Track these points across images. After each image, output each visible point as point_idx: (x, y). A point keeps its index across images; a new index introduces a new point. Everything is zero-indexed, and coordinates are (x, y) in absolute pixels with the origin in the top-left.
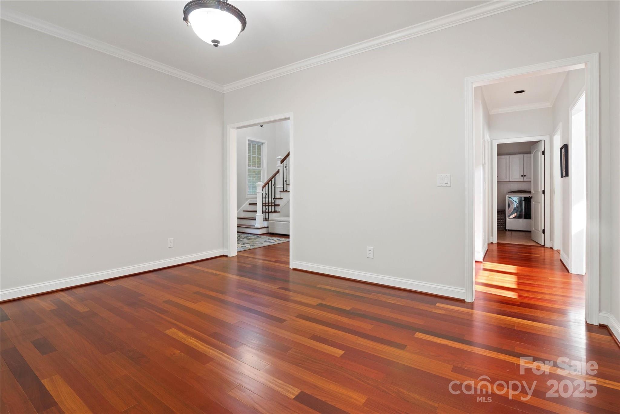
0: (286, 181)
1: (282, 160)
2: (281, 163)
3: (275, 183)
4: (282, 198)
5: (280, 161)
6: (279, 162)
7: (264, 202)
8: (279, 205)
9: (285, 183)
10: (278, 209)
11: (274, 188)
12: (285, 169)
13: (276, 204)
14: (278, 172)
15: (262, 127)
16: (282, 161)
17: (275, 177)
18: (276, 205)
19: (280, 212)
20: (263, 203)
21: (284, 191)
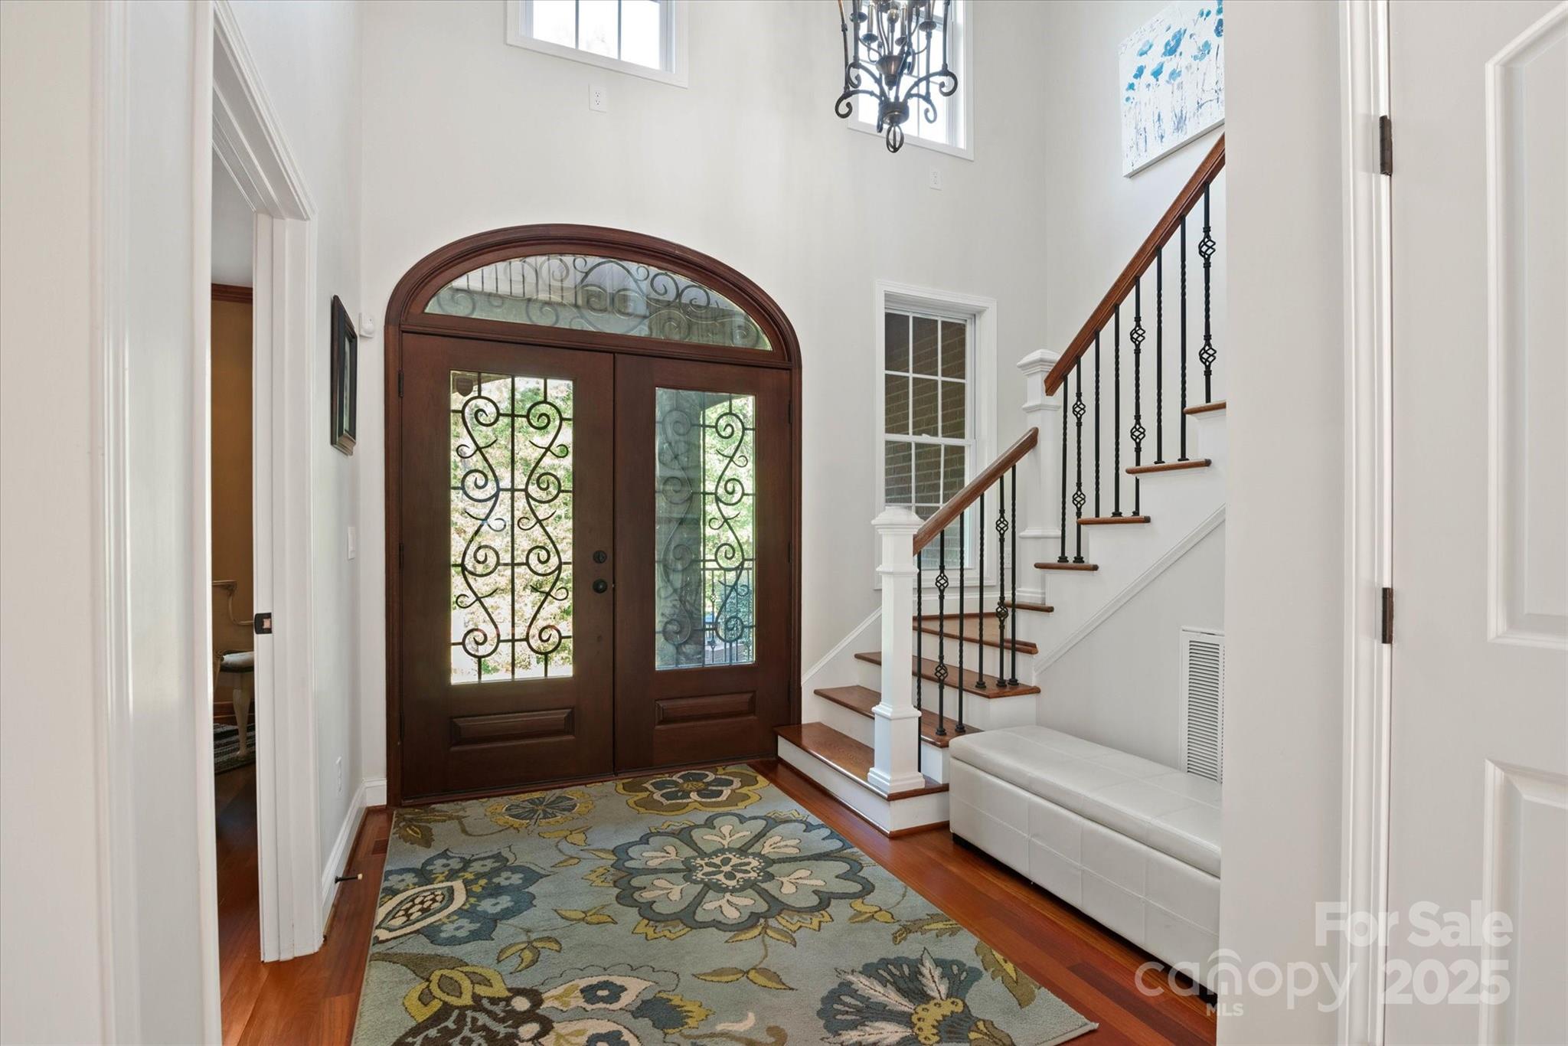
0: (1079, 500)
1: (1050, 369)
2: (1050, 390)
3: (1008, 516)
4: (1048, 604)
5: (1046, 375)
6: (1038, 382)
7: (931, 608)
8: (1030, 649)
9: (1071, 510)
10: (1027, 670)
11: (1002, 540)
12: (1072, 420)
13: (1013, 641)
14: (1031, 442)
15: (896, 150)
16: (1056, 379)
17: (1008, 475)
18: (1015, 647)
19: (1035, 691)
20: (919, 619)
21: (1063, 559)
